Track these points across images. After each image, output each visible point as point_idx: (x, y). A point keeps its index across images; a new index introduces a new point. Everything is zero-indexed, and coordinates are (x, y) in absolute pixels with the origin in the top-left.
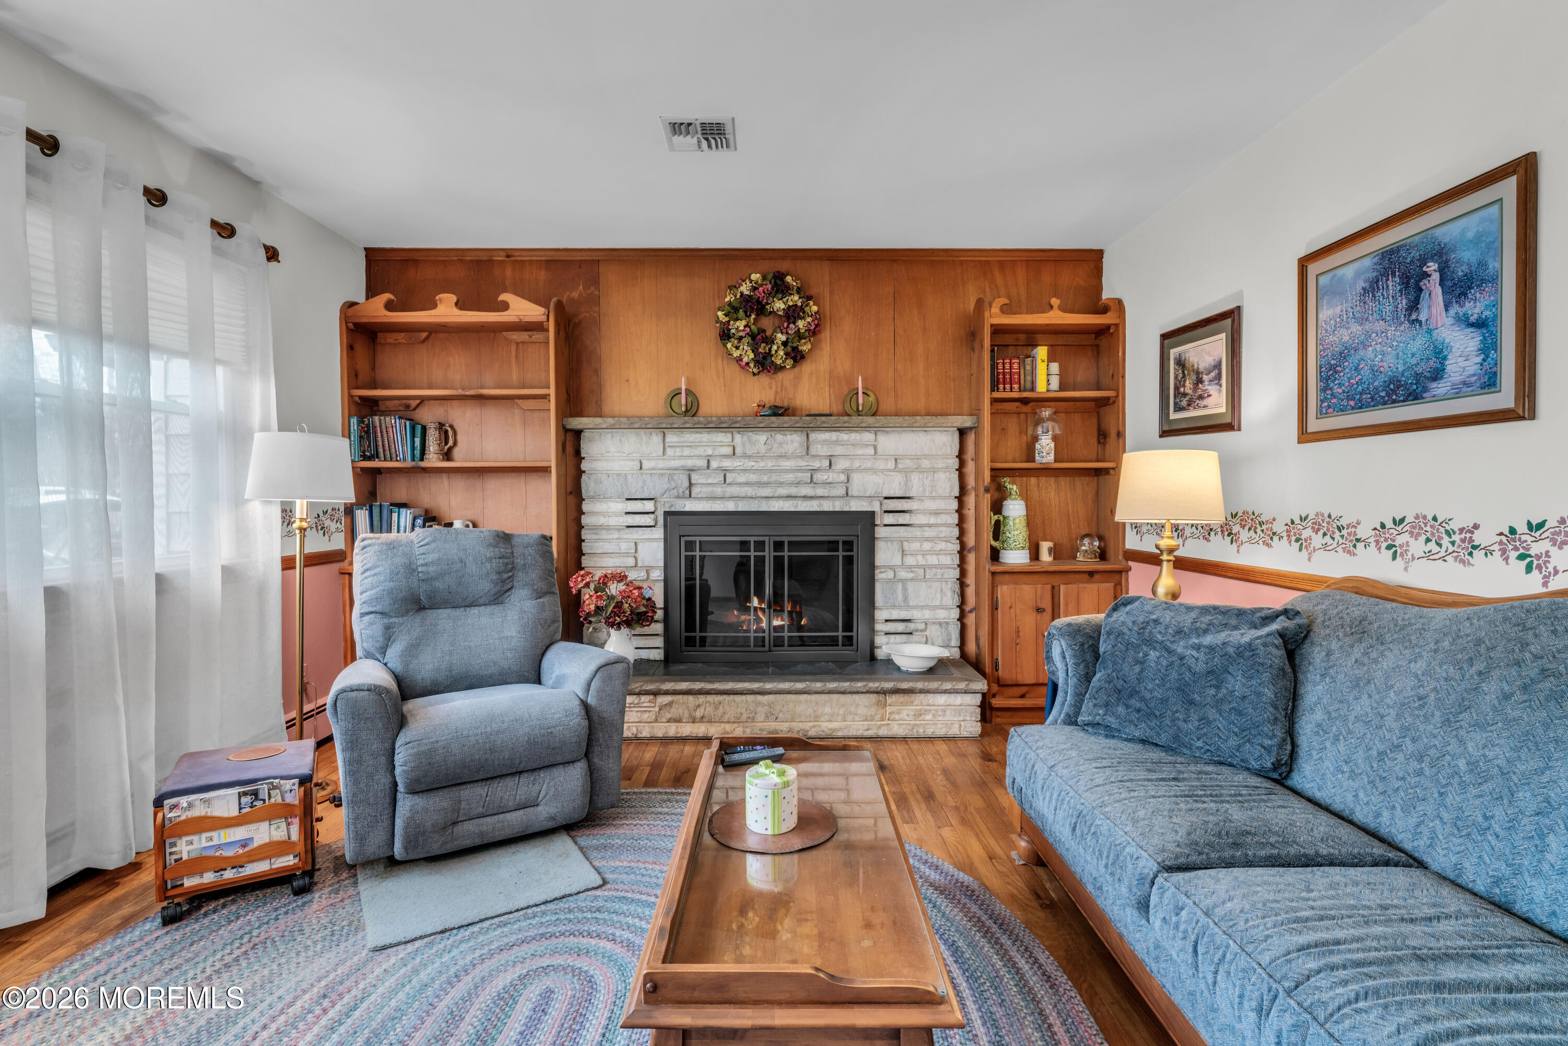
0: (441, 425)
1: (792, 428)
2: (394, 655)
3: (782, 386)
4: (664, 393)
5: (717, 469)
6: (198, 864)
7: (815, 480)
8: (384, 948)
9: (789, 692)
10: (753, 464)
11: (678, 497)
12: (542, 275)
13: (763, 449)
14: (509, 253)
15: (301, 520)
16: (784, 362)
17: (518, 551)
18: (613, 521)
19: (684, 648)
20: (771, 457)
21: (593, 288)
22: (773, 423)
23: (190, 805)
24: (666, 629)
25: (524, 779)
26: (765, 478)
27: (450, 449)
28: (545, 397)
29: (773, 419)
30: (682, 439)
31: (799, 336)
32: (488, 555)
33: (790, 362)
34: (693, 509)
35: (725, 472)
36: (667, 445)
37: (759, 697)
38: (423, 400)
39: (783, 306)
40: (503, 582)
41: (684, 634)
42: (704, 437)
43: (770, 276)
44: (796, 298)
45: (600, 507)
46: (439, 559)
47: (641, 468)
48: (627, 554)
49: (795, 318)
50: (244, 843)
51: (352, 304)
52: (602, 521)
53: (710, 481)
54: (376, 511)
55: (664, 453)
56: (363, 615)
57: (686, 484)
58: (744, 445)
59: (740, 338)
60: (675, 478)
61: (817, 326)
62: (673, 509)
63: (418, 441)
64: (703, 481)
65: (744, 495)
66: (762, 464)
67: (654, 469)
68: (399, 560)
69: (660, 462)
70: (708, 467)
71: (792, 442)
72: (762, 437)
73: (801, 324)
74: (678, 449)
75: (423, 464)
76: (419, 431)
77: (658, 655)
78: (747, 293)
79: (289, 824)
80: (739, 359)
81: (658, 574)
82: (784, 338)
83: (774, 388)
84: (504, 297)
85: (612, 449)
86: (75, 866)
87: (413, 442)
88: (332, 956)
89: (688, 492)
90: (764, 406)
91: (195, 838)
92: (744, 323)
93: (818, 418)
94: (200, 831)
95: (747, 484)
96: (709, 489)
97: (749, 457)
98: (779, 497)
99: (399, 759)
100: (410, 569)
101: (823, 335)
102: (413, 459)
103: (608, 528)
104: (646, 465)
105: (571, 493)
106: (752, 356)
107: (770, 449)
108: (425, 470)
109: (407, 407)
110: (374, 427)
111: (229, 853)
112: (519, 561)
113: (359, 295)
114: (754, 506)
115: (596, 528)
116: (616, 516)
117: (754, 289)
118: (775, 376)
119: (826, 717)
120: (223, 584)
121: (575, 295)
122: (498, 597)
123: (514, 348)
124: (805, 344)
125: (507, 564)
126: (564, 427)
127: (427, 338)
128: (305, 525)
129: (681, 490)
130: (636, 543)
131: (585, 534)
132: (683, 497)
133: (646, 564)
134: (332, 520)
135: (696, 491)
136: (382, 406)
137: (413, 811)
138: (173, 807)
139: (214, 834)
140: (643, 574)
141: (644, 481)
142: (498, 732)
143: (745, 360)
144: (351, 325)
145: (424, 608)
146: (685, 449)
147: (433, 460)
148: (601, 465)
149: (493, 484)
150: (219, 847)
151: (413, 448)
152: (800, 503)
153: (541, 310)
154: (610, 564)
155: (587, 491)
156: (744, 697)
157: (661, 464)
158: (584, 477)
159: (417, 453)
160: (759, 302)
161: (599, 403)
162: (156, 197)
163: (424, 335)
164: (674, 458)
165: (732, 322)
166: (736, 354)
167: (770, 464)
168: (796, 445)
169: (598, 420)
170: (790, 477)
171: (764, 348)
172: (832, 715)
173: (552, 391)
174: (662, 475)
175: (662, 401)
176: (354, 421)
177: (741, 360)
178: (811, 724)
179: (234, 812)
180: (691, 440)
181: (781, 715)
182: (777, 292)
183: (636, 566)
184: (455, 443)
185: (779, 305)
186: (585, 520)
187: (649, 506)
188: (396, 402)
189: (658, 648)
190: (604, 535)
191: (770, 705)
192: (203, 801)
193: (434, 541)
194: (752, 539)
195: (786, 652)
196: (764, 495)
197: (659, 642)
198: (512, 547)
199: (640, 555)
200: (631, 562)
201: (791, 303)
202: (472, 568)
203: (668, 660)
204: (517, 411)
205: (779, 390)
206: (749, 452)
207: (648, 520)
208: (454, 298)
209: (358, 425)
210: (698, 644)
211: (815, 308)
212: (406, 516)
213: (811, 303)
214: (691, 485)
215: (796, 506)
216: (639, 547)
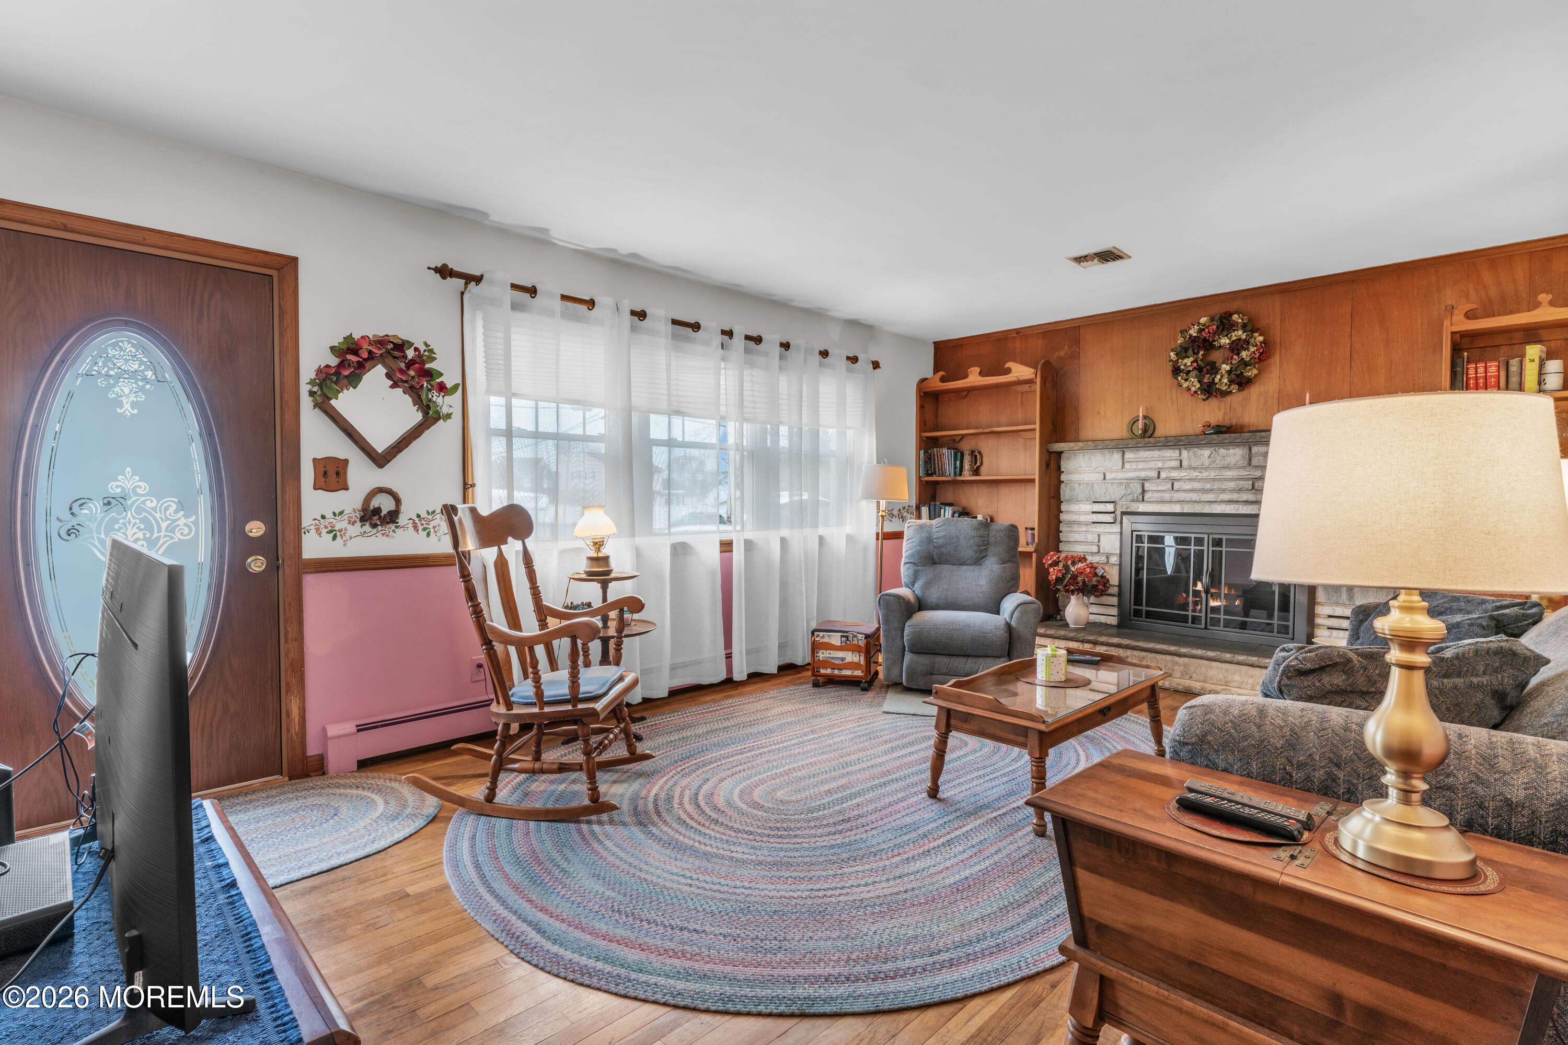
0: (973, 452)
1: (1233, 444)
2: (917, 586)
3: (1231, 407)
4: (1127, 419)
5: (1166, 479)
6: (826, 663)
7: (1256, 487)
8: (887, 713)
9: (1201, 658)
10: (1198, 474)
11: (1133, 501)
12: (1040, 343)
13: (1207, 462)
14: (1018, 331)
15: (883, 511)
16: (1229, 387)
17: (992, 533)
18: (1082, 518)
19: (1132, 617)
20: (1214, 468)
21: (1075, 347)
22: (1214, 440)
23: (823, 637)
24: (1119, 601)
25: (970, 660)
26: (1208, 486)
27: (978, 468)
28: (1034, 430)
29: (1215, 436)
30: (1137, 456)
31: (1246, 364)
32: (973, 534)
33: (1234, 388)
34: (1145, 510)
35: (1173, 481)
36: (1125, 460)
37: (1177, 658)
38: (963, 436)
39: (1228, 341)
40: (981, 551)
41: (1133, 607)
42: (1156, 453)
43: (1217, 318)
44: (1240, 332)
45: (1074, 507)
46: (945, 536)
47: (1104, 479)
48: (1092, 543)
49: (1238, 350)
50: (843, 659)
51: (923, 380)
52: (1074, 517)
53: (1159, 488)
54: (932, 507)
55: (1123, 467)
56: (905, 563)
57: (1140, 491)
58: (1189, 458)
59: (1189, 372)
60: (1131, 486)
61: (1261, 354)
62: (1129, 510)
63: (958, 463)
64: (1154, 488)
65: (1189, 500)
66: (1205, 474)
67: (1114, 479)
68: (924, 535)
69: (1119, 474)
70: (1159, 477)
71: (1234, 455)
72: (1206, 452)
73: (1244, 354)
74: (1134, 464)
75: (959, 478)
76: (959, 455)
77: (1113, 621)
78: (1195, 335)
79: (860, 656)
80: (1188, 389)
81: (1114, 560)
82: (1228, 368)
83: (1223, 410)
84: (1009, 365)
85: (1083, 465)
86: (787, 661)
87: (955, 464)
88: (868, 710)
89: (1141, 497)
90: (1209, 426)
91: (825, 651)
92: (1191, 359)
93: (1258, 434)
94: (826, 649)
95: (1192, 490)
96: (1159, 495)
97: (1195, 469)
98: (1222, 502)
99: (906, 633)
100: (929, 540)
101: (1272, 360)
102: (955, 475)
103: (1079, 523)
104: (1108, 476)
105: (1053, 497)
106: (1198, 386)
107: (1214, 462)
108: (963, 482)
109: (954, 441)
110: (934, 455)
111: (837, 662)
112: (992, 540)
113: (929, 373)
114: (1198, 509)
115: (1070, 523)
116: (1085, 514)
117: (1200, 331)
118: (1224, 399)
119: (1236, 684)
120: (847, 544)
121: (1062, 353)
122: (978, 560)
123: (1020, 396)
124: (1250, 370)
125: (984, 541)
126: (1048, 451)
127: (967, 395)
128: (884, 514)
129: (1136, 495)
130: (1099, 535)
131: (1062, 527)
132: (1137, 501)
133: (1106, 552)
134: (908, 513)
135: (1147, 496)
136: (940, 442)
137: (911, 660)
138: (818, 636)
139: (831, 652)
140: (1104, 559)
141: (1107, 489)
142: (955, 630)
143: (1193, 389)
144: (922, 394)
145: (936, 563)
146: (1140, 463)
147: (967, 476)
148: (1075, 477)
149: (1005, 490)
150: (833, 658)
151: (955, 468)
152: (1241, 507)
153: (1031, 371)
154: (1079, 549)
155: (1064, 496)
156: (1163, 657)
157: (1120, 475)
158: (1062, 486)
159: (958, 470)
160: (1205, 340)
161: (1077, 431)
162: (824, 354)
163: (965, 393)
164: (1131, 471)
165: (1180, 360)
166: (1185, 385)
167: (1213, 474)
168: (1238, 457)
169: (1072, 444)
170: (1232, 485)
171: (1209, 379)
172: (1241, 683)
173: (1037, 426)
174: (1120, 483)
175: (1125, 427)
176: (922, 452)
177: (1190, 389)
178: (1222, 687)
179: (839, 644)
180: (1144, 456)
181: (1194, 675)
182: (1223, 330)
183: (1099, 552)
184: (982, 464)
185: (1225, 341)
186: (1063, 517)
187: (1110, 507)
188: (948, 438)
189: (1115, 616)
190: (1076, 528)
191: (1185, 666)
192: (829, 636)
193: (943, 525)
194: (1193, 536)
195: (1220, 632)
196: (1207, 500)
197: (1114, 611)
198: (989, 531)
199: (1102, 544)
200: (1095, 549)
201: (1234, 338)
202: (963, 542)
203: (1119, 626)
204: (1021, 440)
205: (1228, 411)
206: (1194, 465)
207: (1109, 518)
208: (977, 369)
209: (924, 455)
210: (1144, 616)
211: (1261, 338)
212: (948, 511)
213: (1256, 334)
214: (1144, 491)
215: (1238, 510)
216: (1101, 538)
